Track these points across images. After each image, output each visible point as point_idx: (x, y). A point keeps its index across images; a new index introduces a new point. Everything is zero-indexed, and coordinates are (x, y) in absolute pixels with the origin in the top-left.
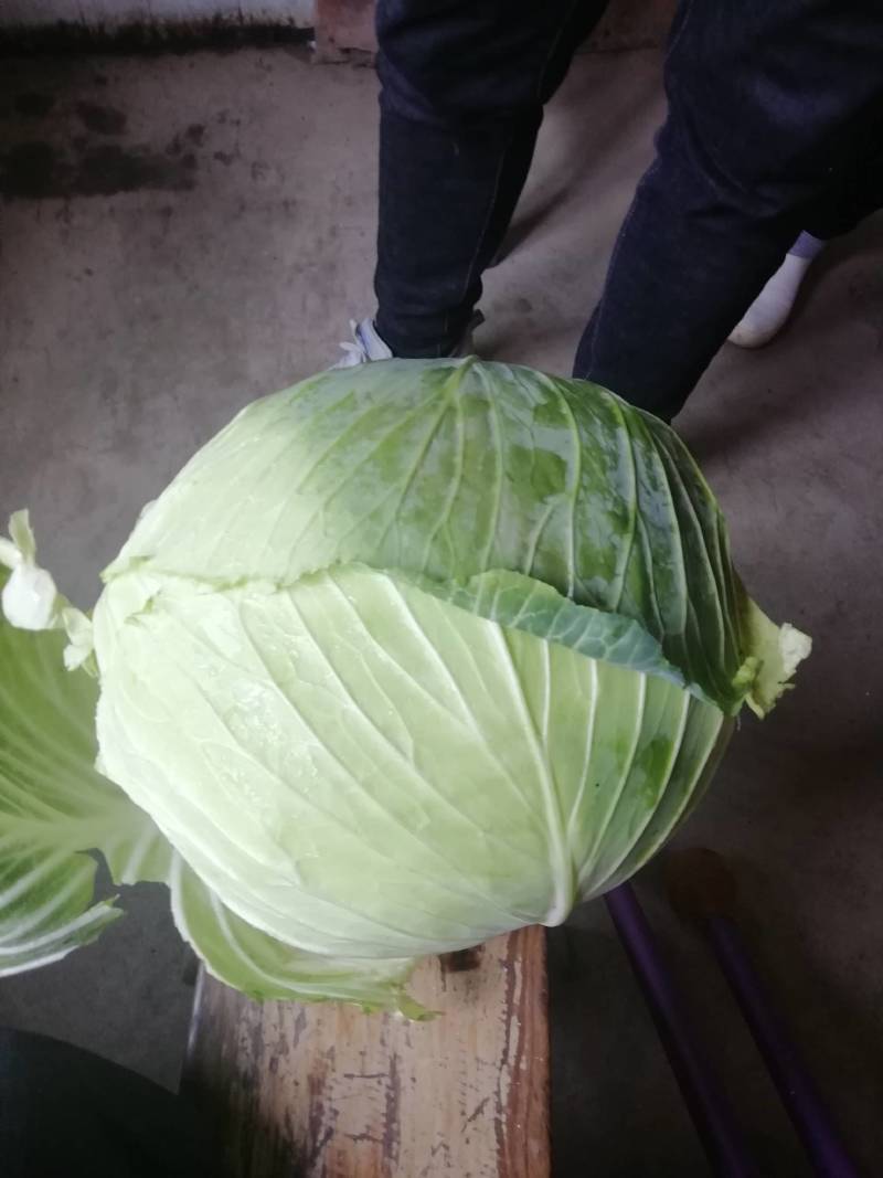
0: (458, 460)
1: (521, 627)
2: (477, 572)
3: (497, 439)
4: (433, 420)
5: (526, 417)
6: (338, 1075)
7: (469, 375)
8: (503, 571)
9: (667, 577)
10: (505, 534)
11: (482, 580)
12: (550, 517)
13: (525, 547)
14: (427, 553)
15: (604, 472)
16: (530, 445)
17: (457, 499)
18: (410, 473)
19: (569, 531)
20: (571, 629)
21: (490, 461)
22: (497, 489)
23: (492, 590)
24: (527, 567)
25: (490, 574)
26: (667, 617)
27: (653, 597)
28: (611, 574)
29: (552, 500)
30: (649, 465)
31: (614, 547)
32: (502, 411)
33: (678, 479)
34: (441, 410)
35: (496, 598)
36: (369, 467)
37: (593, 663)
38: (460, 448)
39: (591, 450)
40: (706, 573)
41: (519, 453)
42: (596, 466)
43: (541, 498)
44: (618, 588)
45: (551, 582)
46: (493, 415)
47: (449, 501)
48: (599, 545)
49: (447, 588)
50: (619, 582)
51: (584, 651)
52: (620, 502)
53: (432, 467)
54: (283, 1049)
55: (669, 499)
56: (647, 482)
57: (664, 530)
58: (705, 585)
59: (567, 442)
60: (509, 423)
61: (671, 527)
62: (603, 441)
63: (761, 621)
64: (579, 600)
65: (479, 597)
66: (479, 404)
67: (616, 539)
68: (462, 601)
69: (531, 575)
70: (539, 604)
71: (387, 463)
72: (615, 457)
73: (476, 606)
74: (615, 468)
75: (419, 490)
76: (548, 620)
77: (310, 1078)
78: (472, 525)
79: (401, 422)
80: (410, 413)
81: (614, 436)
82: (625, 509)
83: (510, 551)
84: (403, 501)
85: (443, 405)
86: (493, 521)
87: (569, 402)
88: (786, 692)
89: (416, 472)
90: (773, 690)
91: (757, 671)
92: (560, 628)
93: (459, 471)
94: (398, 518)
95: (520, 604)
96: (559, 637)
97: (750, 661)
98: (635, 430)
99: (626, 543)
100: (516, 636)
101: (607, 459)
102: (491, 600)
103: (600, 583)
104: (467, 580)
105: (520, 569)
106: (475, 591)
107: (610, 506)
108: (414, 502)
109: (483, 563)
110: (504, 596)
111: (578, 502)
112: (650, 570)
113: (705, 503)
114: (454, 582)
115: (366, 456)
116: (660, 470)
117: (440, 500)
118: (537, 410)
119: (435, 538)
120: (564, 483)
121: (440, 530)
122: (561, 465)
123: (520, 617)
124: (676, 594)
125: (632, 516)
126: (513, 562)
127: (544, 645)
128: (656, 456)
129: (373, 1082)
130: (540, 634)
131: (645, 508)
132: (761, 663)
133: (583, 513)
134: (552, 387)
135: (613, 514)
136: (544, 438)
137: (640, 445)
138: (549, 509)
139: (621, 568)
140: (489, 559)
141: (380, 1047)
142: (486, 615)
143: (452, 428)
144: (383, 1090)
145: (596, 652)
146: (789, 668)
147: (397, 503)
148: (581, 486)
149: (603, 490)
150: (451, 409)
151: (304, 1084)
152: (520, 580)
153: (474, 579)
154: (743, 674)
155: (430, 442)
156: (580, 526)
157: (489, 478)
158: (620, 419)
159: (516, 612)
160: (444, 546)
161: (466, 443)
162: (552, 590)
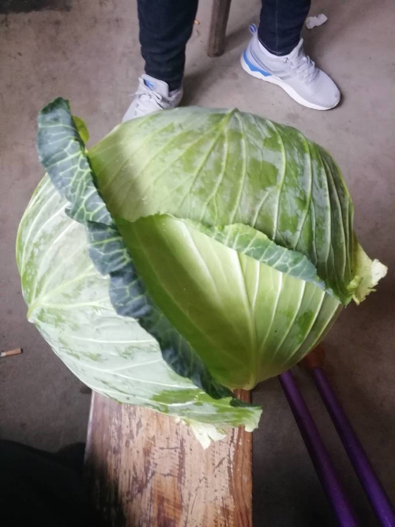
0: (224, 164)
1: (248, 254)
2: (228, 224)
3: (244, 155)
4: (212, 142)
5: (260, 144)
6: (157, 448)
7: (232, 119)
8: (241, 225)
9: (322, 232)
10: (243, 205)
11: (230, 228)
12: (267, 198)
13: (253, 213)
14: (203, 212)
15: (296, 177)
16: (260, 159)
17: (221, 184)
18: (198, 168)
19: (276, 206)
20: (272, 257)
21: (239, 166)
22: (242, 181)
23: (235, 234)
24: (254, 223)
25: (235, 226)
26: (319, 253)
27: (314, 242)
28: (295, 229)
29: (270, 189)
30: (319, 174)
31: (297, 216)
32: (247, 140)
33: (332, 182)
34: (217, 136)
35: (237, 238)
36: (178, 164)
37: (281, 274)
38: (225, 157)
39: (290, 164)
40: (340, 232)
41: (254, 163)
42: (293, 173)
43: (264, 188)
44: (298, 237)
45: (264, 232)
46: (243, 141)
47: (217, 185)
48: (290, 214)
49: (213, 231)
50: (298, 234)
51: (277, 268)
52: (303, 193)
53: (210, 166)
54: (131, 436)
55: (327, 193)
56: (317, 183)
57: (323, 209)
58: (340, 237)
59: (280, 159)
60: (252, 147)
61: (326, 208)
62: (297, 160)
63: (363, 257)
64: (278, 242)
65: (228, 237)
66: (236, 135)
67: (299, 212)
68: (219, 239)
69: (255, 227)
70: (258, 243)
71: (187, 163)
72: (303, 169)
73: (226, 241)
74: (302, 175)
75: (202, 179)
76: (262, 251)
77: (144, 449)
78: (228, 199)
79: (196, 141)
80: (201, 137)
81: (303, 157)
82: (305, 197)
83: (245, 214)
84: (194, 183)
85: (218, 134)
86: (238, 198)
87: (282, 138)
88: (372, 293)
89: (201, 169)
90: (365, 291)
91: (360, 283)
92: (267, 256)
93: (223, 169)
94: (191, 192)
95: (248, 242)
96: (267, 261)
97: (357, 277)
98: (314, 155)
99: (304, 214)
100: (245, 258)
101: (299, 169)
102: (234, 239)
103: (289, 233)
104: (223, 227)
105: (249, 224)
106: (226, 234)
107: (298, 194)
108: (199, 184)
109: (231, 219)
110: (241, 237)
111: (282, 191)
112: (314, 229)
113: (344, 196)
114: (216, 228)
115: (176, 158)
116: (324, 177)
117: (212, 184)
118: (266, 141)
119: (208, 204)
120: (276, 181)
121: (211, 200)
122: (276, 171)
123: (248, 249)
124: (325, 242)
125: (308, 201)
126: (247, 219)
127: (257, 263)
128: (323, 170)
129: (173, 451)
130: (257, 258)
131: (315, 197)
132: (362, 279)
133: (284, 197)
134: (274, 129)
135: (299, 199)
136: (268, 156)
137: (316, 163)
138: (267, 194)
139: (300, 227)
140: (235, 218)
141: (176, 436)
142: (230, 246)
143: (221, 146)
144: (177, 454)
145: (283, 269)
146: (374, 281)
147: (191, 184)
148: (284, 183)
149: (295, 186)
150: (222, 137)
151: (141, 452)
152: (250, 230)
153: (226, 227)
154: (353, 284)
155: (210, 154)
156: (282, 204)
157: (238, 175)
158: (307, 149)
159: (246, 246)
160: (213, 209)
161: (228, 155)
162: (265, 237)
